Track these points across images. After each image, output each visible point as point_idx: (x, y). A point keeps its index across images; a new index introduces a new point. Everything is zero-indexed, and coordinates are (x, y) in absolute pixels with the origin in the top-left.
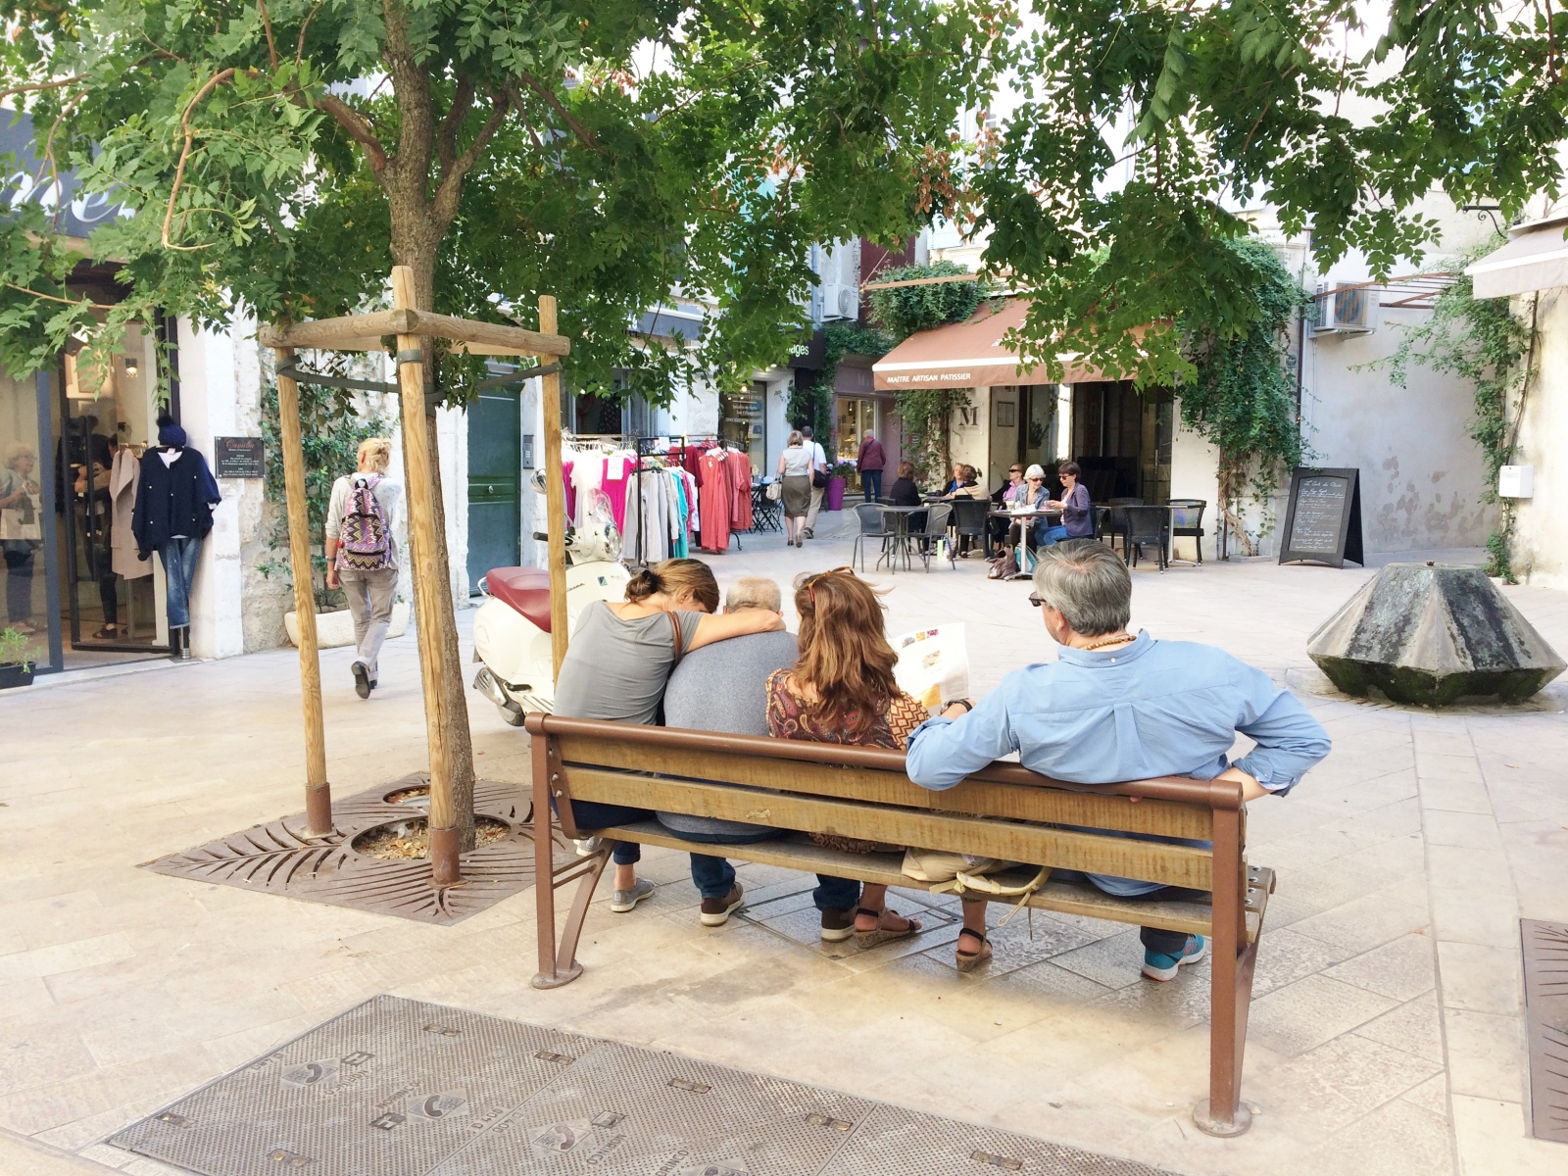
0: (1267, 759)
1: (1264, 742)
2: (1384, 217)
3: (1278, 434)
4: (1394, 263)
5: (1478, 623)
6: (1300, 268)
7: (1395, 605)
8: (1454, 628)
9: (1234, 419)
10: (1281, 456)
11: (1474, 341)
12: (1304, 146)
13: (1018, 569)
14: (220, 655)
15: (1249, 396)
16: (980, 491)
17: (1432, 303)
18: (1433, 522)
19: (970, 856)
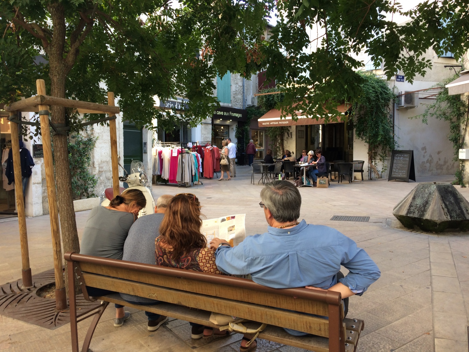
0: (354, 279)
1: (352, 271)
2: (411, 58)
3: (387, 140)
4: (415, 75)
5: (452, 203)
6: (393, 87)
7: (422, 197)
8: (443, 205)
9: (372, 135)
10: (388, 147)
11: (449, 109)
12: (380, 34)
13: (303, 184)
14: (34, 215)
15: (377, 127)
16: (292, 158)
17: (435, 98)
18: (438, 167)
19: (234, 317)
